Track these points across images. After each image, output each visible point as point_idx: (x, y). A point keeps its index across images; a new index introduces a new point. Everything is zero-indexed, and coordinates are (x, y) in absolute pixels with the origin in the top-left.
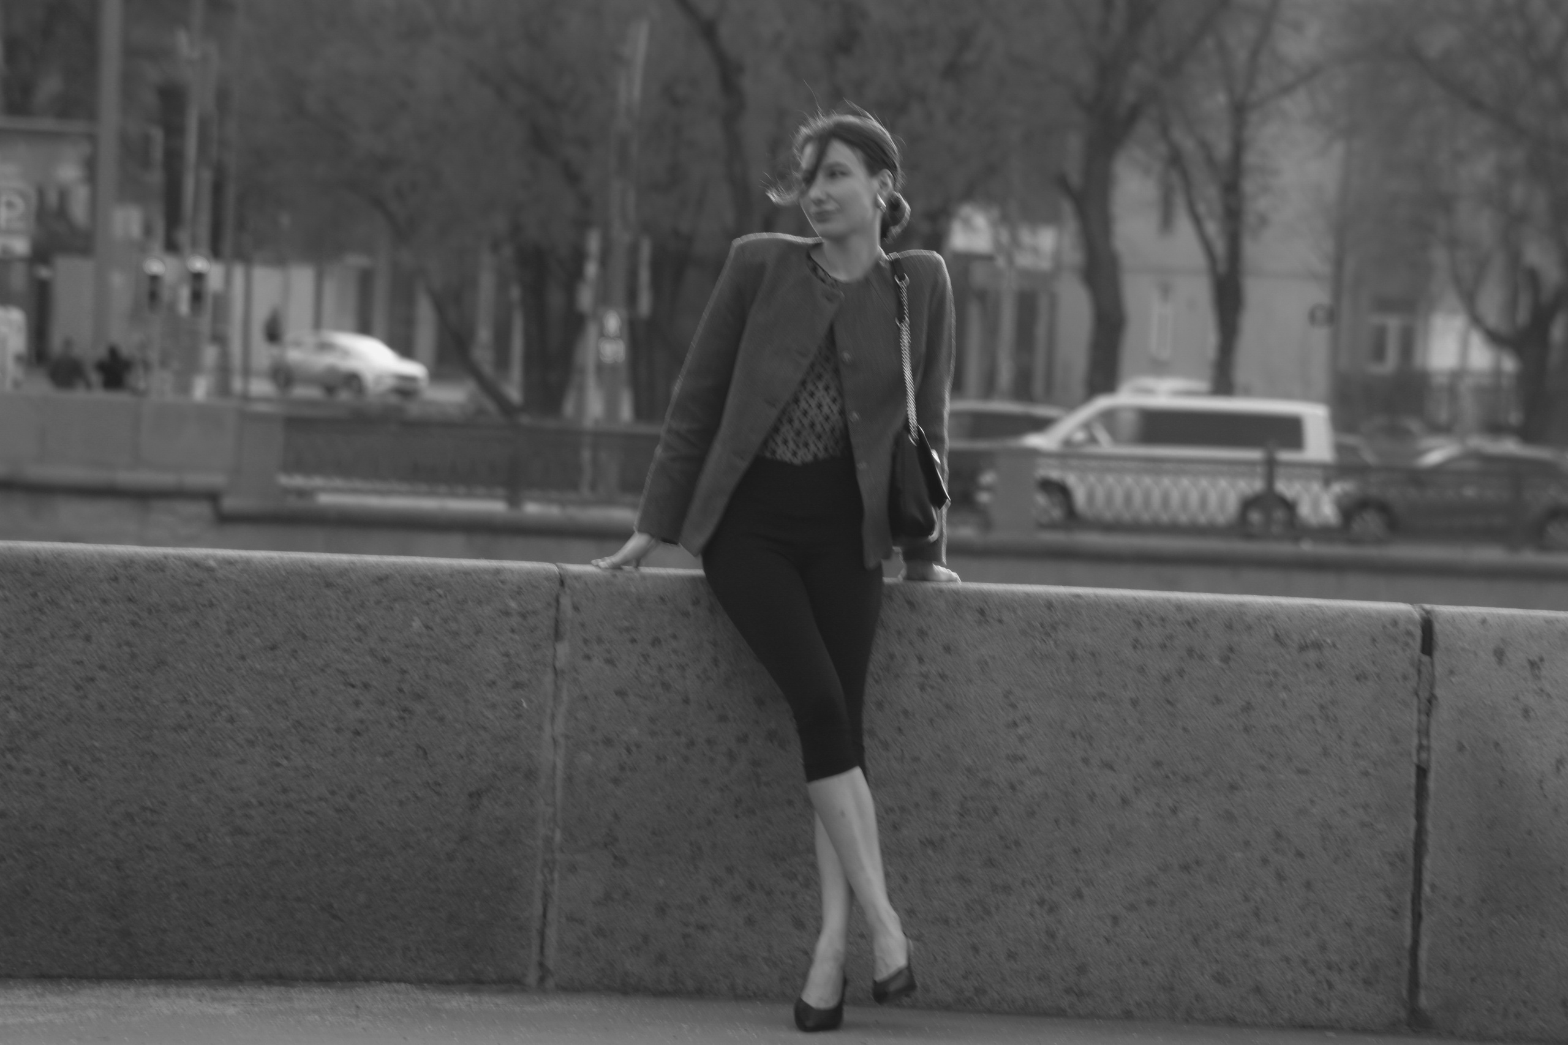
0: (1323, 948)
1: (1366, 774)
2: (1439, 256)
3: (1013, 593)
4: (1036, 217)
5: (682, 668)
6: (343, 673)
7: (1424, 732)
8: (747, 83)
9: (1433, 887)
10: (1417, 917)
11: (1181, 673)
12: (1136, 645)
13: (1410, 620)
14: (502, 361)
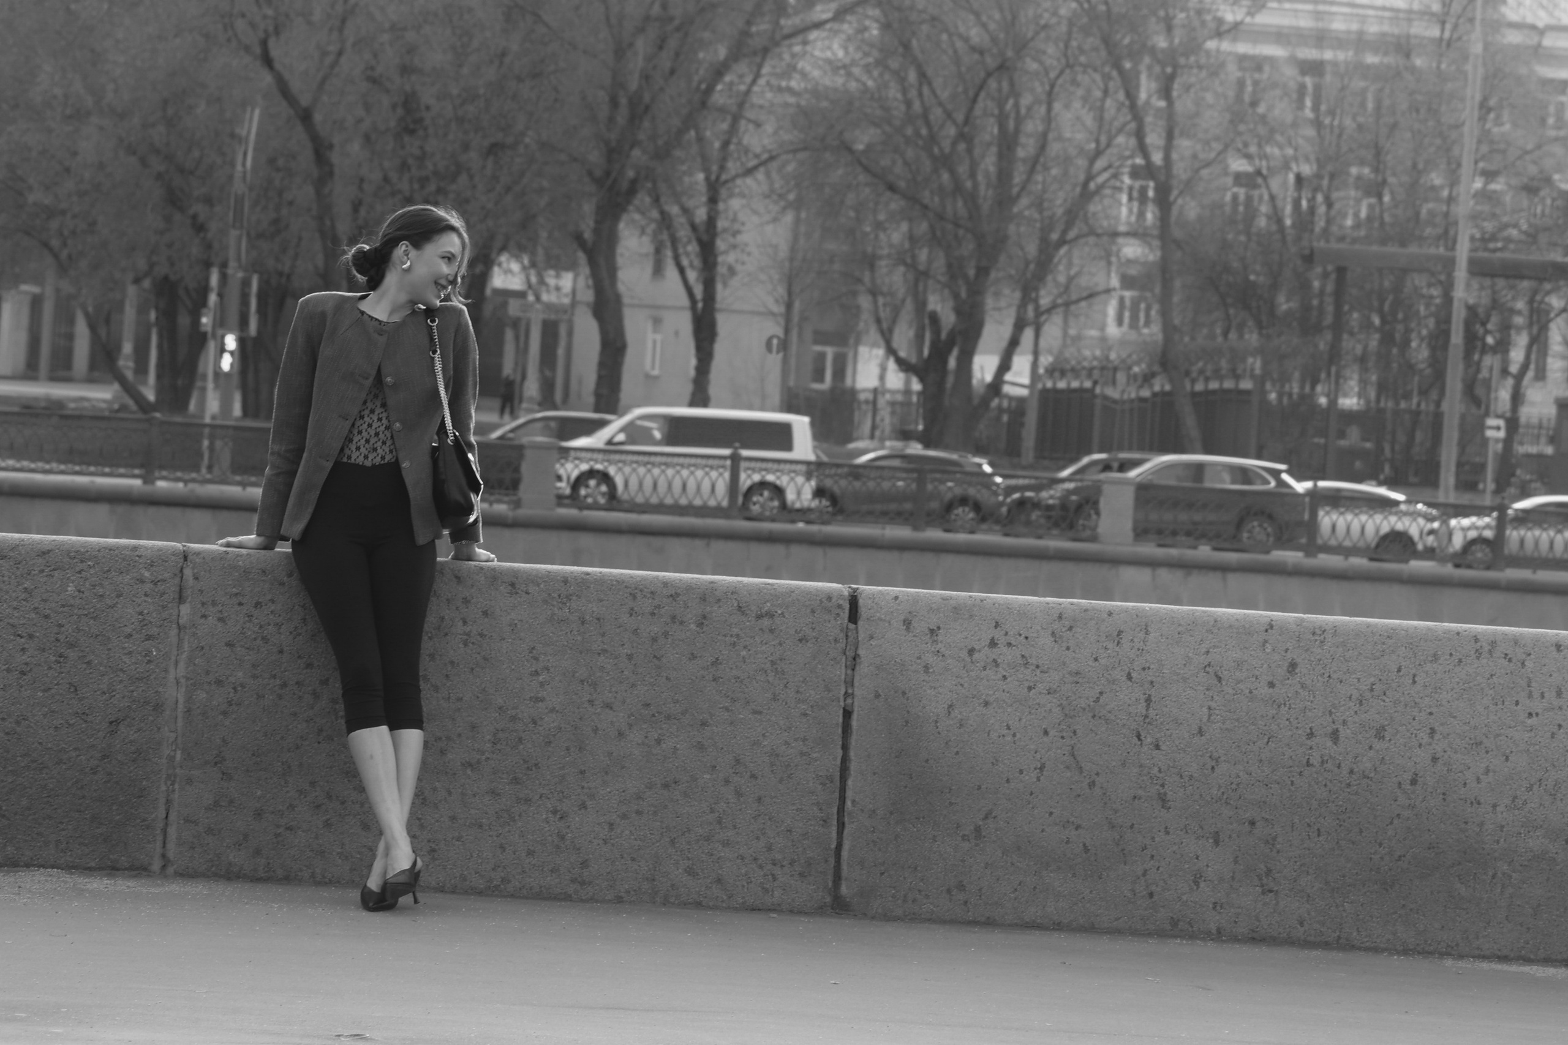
0: (769, 848)
1: (805, 715)
2: (865, 302)
3: (537, 570)
4: (559, 265)
5: (278, 625)
6: (13, 626)
7: (850, 683)
8: (335, 157)
9: (853, 801)
10: (841, 826)
11: (666, 635)
12: (632, 612)
13: (841, 596)
14: (141, 368)
